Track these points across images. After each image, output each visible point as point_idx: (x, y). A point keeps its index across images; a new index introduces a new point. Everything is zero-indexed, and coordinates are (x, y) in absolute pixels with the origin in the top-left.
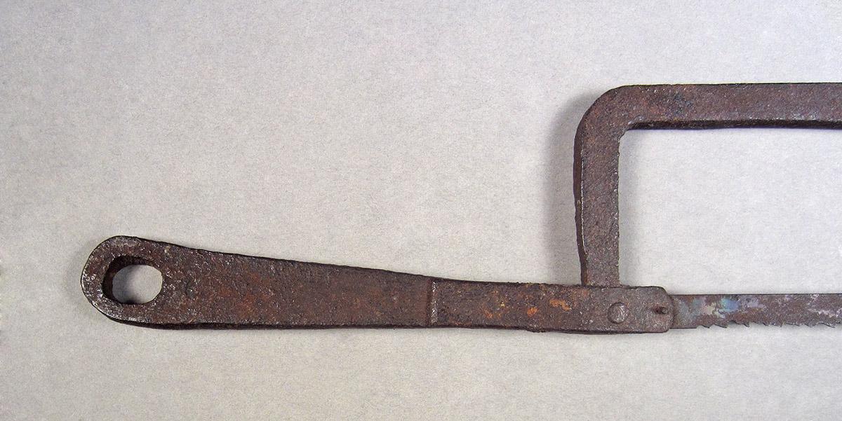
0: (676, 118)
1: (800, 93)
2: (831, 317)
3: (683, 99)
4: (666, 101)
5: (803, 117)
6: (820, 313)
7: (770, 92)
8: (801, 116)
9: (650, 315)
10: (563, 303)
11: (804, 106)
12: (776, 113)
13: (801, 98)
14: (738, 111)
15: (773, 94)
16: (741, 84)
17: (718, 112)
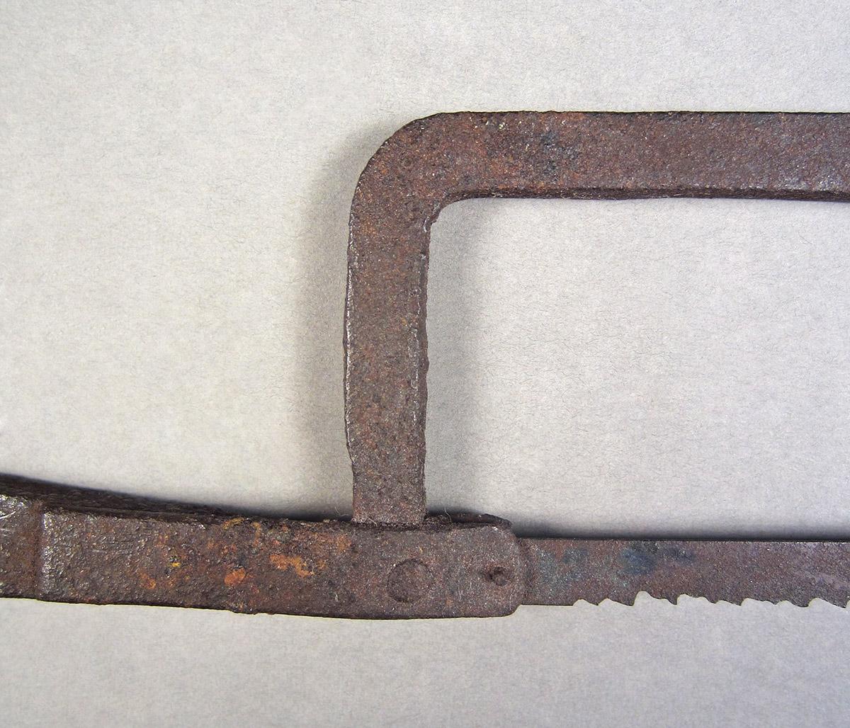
0: (542, 184)
1: (800, 135)
2: (838, 587)
3: (558, 144)
4: (523, 147)
5: (803, 183)
6: (817, 580)
7: (739, 131)
8: (799, 182)
9: (474, 584)
10: (297, 562)
11: (807, 162)
12: (749, 174)
13: (800, 143)
14: (671, 169)
15: (744, 135)
16: (681, 113)
17: (628, 172)
